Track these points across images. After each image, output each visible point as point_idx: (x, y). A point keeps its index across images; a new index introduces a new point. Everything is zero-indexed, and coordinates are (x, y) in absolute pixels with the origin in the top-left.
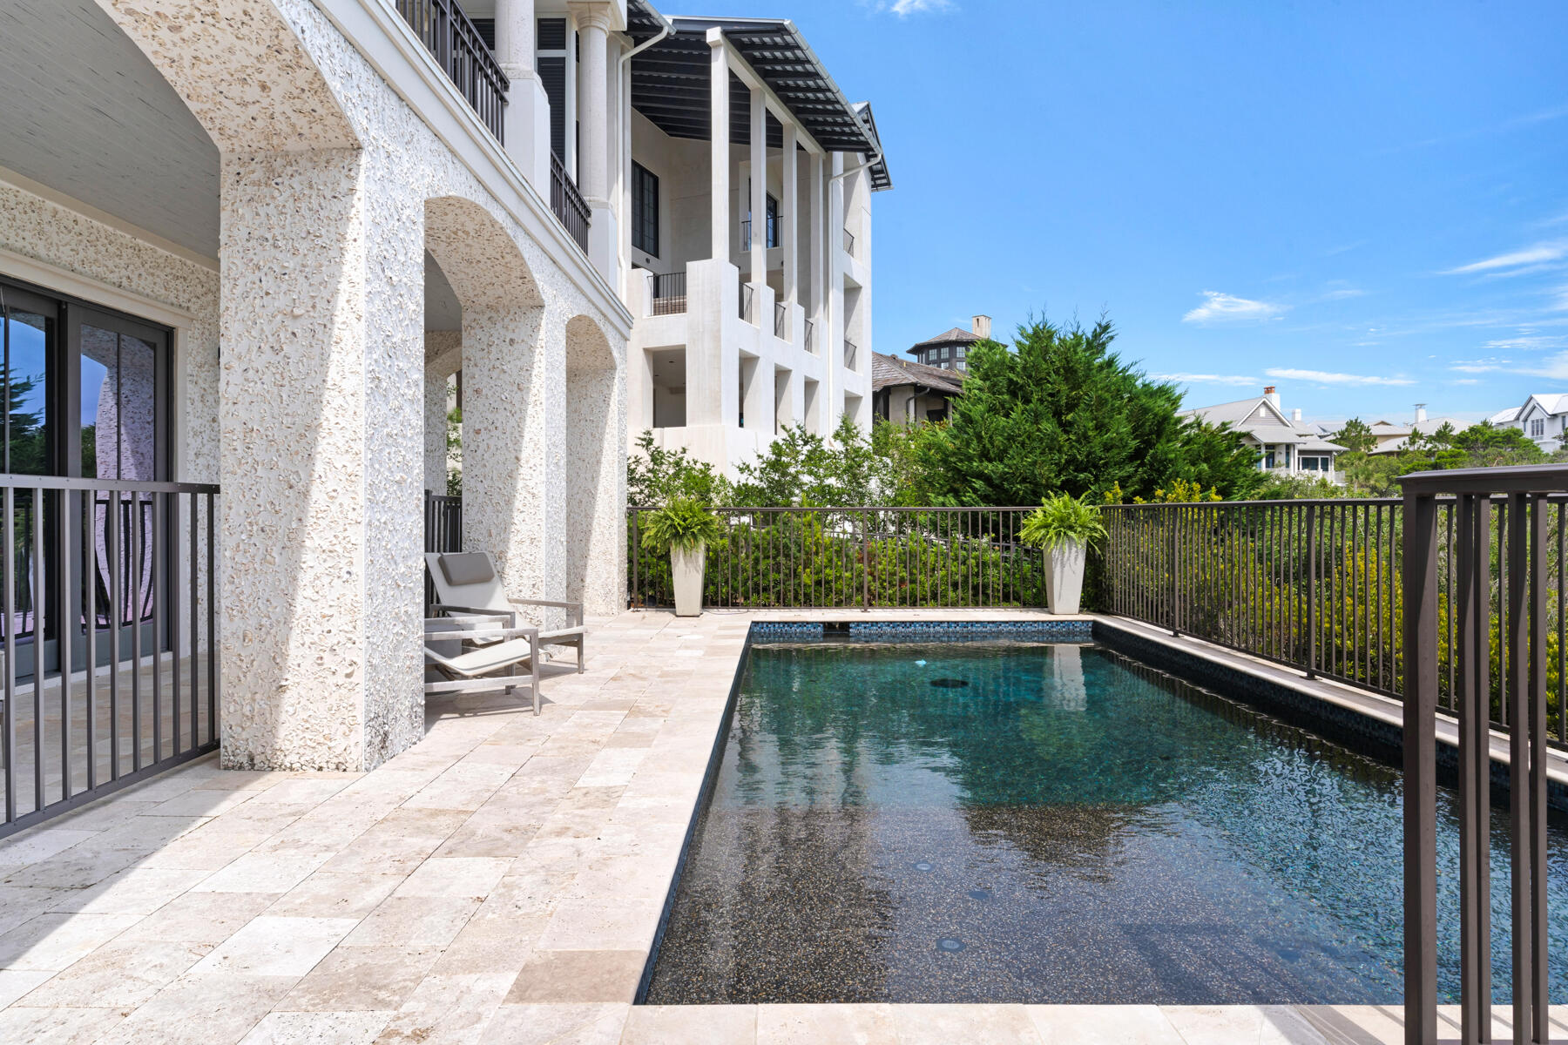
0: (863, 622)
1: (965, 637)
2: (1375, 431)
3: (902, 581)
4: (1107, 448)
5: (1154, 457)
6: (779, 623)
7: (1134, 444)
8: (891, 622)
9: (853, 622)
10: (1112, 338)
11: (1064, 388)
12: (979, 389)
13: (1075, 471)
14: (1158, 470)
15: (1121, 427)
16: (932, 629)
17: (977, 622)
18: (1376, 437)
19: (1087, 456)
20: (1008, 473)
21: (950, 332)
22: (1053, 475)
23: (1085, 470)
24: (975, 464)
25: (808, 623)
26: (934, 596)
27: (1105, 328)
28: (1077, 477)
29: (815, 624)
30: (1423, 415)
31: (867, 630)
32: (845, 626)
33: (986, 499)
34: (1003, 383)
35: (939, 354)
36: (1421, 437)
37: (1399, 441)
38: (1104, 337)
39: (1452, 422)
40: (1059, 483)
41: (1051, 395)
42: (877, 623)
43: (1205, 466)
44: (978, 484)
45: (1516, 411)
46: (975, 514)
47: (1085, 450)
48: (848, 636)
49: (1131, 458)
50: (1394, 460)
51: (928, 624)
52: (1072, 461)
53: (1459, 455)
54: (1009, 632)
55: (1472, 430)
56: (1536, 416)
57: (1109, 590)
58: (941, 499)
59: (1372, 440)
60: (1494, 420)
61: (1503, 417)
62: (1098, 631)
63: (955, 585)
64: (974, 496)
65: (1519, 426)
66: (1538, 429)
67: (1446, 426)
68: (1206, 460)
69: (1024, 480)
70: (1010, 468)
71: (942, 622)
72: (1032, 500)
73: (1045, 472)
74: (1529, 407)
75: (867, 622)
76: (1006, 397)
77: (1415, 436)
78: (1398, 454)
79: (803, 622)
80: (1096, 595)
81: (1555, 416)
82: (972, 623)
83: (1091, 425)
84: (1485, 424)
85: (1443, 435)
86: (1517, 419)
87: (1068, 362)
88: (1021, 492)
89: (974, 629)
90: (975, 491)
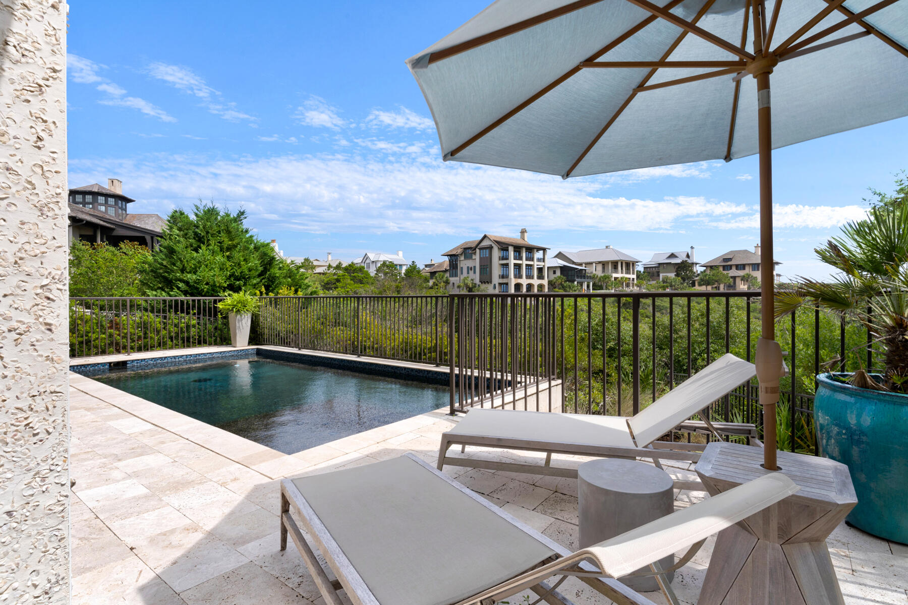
0: (136, 360)
1: (195, 362)
2: (315, 263)
3: (139, 338)
4: (250, 270)
5: (270, 275)
6: (77, 366)
7: (261, 269)
8: (153, 358)
9: (130, 361)
10: (246, 218)
11: (226, 240)
12: (177, 235)
13: (234, 280)
14: (272, 281)
15: (255, 262)
16: (177, 360)
17: (202, 354)
18: (315, 266)
19: (241, 273)
20: (199, 280)
21: (92, 186)
22: (223, 281)
23: (239, 280)
24: (178, 274)
25: (98, 364)
26: (159, 345)
27: (242, 213)
28: (234, 283)
29: (103, 364)
30: (330, 258)
31: (139, 364)
32: (124, 363)
33: (185, 293)
34: (191, 233)
35: (84, 198)
36: (332, 267)
37: (324, 268)
38: (242, 217)
39: (342, 262)
40: (226, 286)
41: (219, 242)
42: (145, 359)
43: (289, 280)
44: (181, 285)
45: (362, 259)
46: (176, 301)
47: (239, 271)
48: (126, 368)
49: (259, 276)
50: (322, 277)
51: (175, 357)
52: (232, 275)
53: (345, 275)
54: (218, 357)
55: (349, 265)
56: (368, 261)
57: (262, 334)
58: (154, 293)
59: (313, 267)
60: (355, 262)
61: (358, 260)
62: (259, 353)
63: (171, 338)
64: (178, 291)
65: (363, 265)
66: (369, 267)
67: (340, 263)
68: (290, 277)
69: (207, 284)
70: (200, 277)
71: (183, 356)
72: (212, 294)
73: (221, 280)
74: (366, 257)
75: (139, 360)
76: (193, 241)
77: (329, 266)
78: (323, 274)
79: (95, 364)
80: (255, 337)
81: (373, 262)
82: (199, 355)
83: (242, 259)
84: (352, 263)
85: (338, 267)
86: (362, 262)
87: (228, 228)
88: (205, 290)
89: (200, 357)
90: (178, 288)
